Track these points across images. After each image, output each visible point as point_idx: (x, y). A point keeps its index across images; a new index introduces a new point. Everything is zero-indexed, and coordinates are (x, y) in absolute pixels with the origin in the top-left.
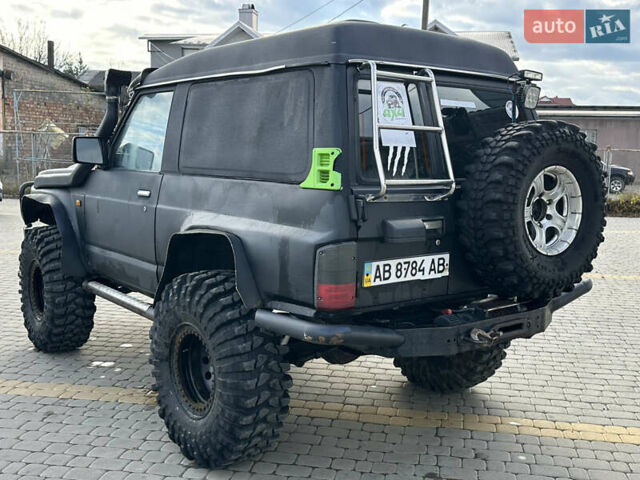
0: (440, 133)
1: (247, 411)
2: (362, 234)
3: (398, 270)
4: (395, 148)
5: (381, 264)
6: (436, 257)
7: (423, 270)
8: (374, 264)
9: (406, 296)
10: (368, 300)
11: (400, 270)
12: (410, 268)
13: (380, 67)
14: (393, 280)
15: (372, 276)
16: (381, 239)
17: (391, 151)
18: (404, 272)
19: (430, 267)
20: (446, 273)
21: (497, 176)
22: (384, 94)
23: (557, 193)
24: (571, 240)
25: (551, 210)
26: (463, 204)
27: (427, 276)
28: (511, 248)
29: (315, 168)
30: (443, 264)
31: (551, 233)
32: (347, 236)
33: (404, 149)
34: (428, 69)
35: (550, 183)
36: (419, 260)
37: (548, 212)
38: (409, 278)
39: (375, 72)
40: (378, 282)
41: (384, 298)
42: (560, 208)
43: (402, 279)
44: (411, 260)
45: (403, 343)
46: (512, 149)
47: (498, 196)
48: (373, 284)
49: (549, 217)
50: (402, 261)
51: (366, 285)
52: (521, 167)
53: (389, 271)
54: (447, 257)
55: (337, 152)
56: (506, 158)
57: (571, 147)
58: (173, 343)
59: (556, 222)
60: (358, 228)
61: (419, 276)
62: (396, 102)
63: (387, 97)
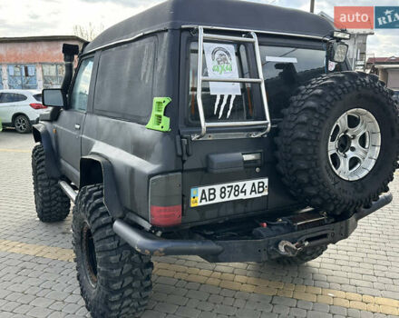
0: (260, 83)
1: (114, 292)
2: (186, 166)
3: (222, 192)
4: (222, 97)
5: (206, 188)
6: (256, 182)
7: (245, 192)
8: (200, 189)
9: (231, 211)
10: (196, 217)
11: (224, 192)
12: (233, 190)
13: (206, 31)
14: (218, 200)
15: (198, 198)
16: (205, 170)
17: (218, 99)
18: (227, 194)
19: (252, 189)
20: (266, 193)
21: (304, 118)
22: (214, 53)
23: (359, 130)
24: (370, 168)
25: (355, 144)
26: (278, 140)
27: (248, 196)
28: (314, 177)
29: (154, 113)
30: (263, 187)
31: (354, 162)
32: (173, 169)
33: (230, 97)
34: (252, 32)
35: (353, 122)
36: (241, 184)
37: (352, 145)
38: (233, 198)
39: (202, 35)
40: (204, 203)
41: (210, 214)
42: (363, 141)
43: (226, 199)
44: (234, 184)
45: (222, 251)
46: (317, 95)
47: (303, 135)
48: (199, 204)
49: (353, 149)
50: (226, 185)
51: (192, 205)
52: (323, 111)
53: (214, 194)
54: (266, 181)
55: (168, 100)
56: (311, 104)
57: (371, 93)
58: (82, 233)
59: (359, 153)
60: (184, 162)
61: (242, 196)
62: (225, 59)
63: (217, 56)
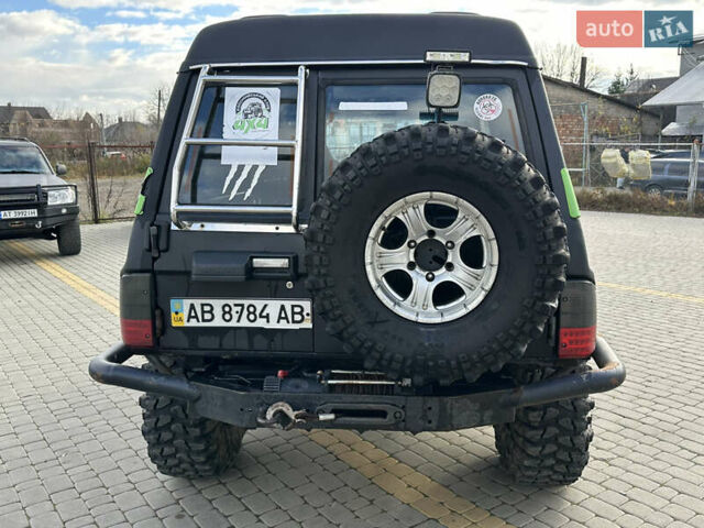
0: (294, 147)
2: (158, 266)
3: (225, 313)
4: (241, 168)
5: (197, 303)
6: (288, 303)
7: (267, 317)
8: (187, 303)
11: (229, 312)
12: (245, 312)
14: (219, 322)
15: (185, 315)
16: (189, 274)
17: (233, 170)
18: (235, 316)
19: (280, 314)
20: (308, 325)
22: (241, 102)
23: (458, 233)
25: (453, 257)
27: (273, 325)
30: (301, 313)
32: (138, 267)
33: (255, 168)
34: (302, 65)
36: (259, 304)
37: (449, 260)
38: (244, 323)
39: (203, 78)
40: (193, 323)
43: (234, 323)
44: (247, 302)
48: (186, 324)
49: (450, 267)
50: (231, 302)
51: (174, 324)
53: (211, 312)
54: (306, 304)
59: (460, 274)
60: (154, 259)
61: (261, 323)
62: (260, 110)
63: (245, 106)
